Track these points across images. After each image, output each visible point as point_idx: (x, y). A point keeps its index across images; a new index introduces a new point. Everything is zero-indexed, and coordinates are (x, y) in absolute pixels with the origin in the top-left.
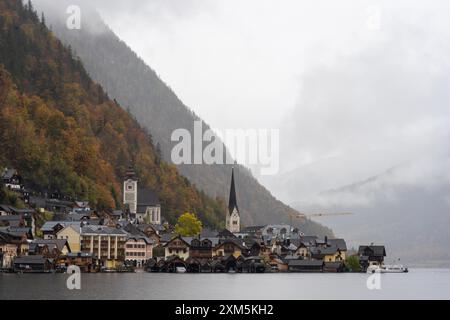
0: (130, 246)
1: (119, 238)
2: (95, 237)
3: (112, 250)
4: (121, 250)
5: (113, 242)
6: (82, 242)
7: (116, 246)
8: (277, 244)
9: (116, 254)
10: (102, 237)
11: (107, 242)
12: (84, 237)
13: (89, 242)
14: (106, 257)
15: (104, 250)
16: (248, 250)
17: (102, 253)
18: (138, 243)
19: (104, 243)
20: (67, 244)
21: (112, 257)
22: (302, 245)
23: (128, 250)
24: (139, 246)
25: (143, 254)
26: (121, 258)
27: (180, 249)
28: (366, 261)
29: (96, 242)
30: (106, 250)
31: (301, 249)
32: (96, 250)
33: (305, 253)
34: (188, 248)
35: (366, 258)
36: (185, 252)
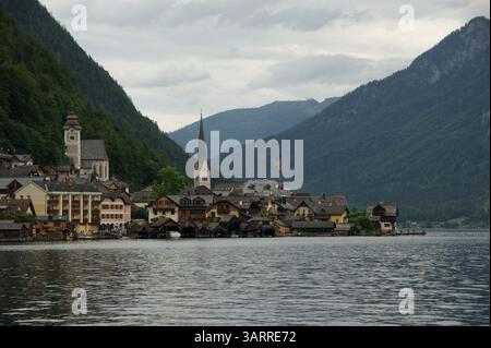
0: (105, 207)
1: (93, 197)
2: (64, 196)
3: (86, 212)
4: (96, 213)
5: (86, 203)
6: (49, 202)
7: (89, 207)
8: (273, 203)
9: (89, 216)
10: (73, 196)
11: (79, 202)
12: (52, 196)
13: (58, 202)
14: (78, 221)
15: (76, 212)
16: (245, 210)
17: (73, 215)
18: (115, 203)
19: (76, 203)
20: (31, 205)
21: (85, 221)
22: (303, 204)
23: (103, 212)
24: (117, 207)
25: (121, 216)
26: (95, 222)
27: (168, 210)
28: (377, 222)
29: (66, 202)
30: (79, 212)
31: (302, 209)
32: (65, 212)
33: (307, 212)
34: (177, 209)
35: (378, 218)
36: (173, 213)
